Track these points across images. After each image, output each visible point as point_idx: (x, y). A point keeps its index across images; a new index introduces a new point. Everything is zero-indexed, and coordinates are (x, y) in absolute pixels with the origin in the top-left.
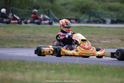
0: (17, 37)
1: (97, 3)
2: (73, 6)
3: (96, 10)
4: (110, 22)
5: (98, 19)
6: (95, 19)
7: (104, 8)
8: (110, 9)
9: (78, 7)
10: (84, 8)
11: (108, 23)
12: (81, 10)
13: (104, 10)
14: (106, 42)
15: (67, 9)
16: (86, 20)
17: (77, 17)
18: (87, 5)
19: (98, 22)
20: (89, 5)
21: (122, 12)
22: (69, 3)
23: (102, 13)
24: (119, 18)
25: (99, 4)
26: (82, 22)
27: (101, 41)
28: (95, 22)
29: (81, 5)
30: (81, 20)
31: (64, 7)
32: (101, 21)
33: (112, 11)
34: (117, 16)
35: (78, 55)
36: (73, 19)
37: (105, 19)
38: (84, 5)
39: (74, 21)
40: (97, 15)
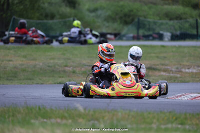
0: (49, 66)
1: (145, 8)
2: (109, 13)
3: (145, 17)
4: (170, 38)
5: (151, 33)
6: (147, 33)
7: (158, 15)
8: (169, 16)
9: (117, 14)
10: (125, 15)
11: (166, 39)
12: (121, 18)
13: (158, 18)
14: (190, 70)
15: (98, 17)
16: (131, 35)
17: (115, 30)
18: (132, 11)
19: (151, 38)
20: (135, 11)
21: (188, 22)
22: (102, 8)
23: (155, 23)
24: (183, 31)
25: (150, 8)
26: (124, 38)
27: (183, 70)
28: (147, 37)
29: (121, 11)
30: (124, 36)
31: (93, 14)
32: (155, 36)
33: (171, 19)
34: (181, 28)
35: (115, 95)
36: (111, 34)
37: (161, 32)
38: (126, 10)
39: (112, 37)
40: (148, 26)
